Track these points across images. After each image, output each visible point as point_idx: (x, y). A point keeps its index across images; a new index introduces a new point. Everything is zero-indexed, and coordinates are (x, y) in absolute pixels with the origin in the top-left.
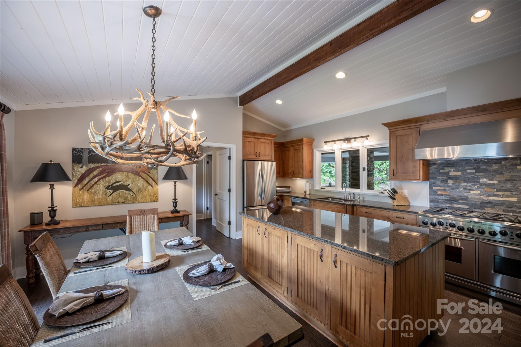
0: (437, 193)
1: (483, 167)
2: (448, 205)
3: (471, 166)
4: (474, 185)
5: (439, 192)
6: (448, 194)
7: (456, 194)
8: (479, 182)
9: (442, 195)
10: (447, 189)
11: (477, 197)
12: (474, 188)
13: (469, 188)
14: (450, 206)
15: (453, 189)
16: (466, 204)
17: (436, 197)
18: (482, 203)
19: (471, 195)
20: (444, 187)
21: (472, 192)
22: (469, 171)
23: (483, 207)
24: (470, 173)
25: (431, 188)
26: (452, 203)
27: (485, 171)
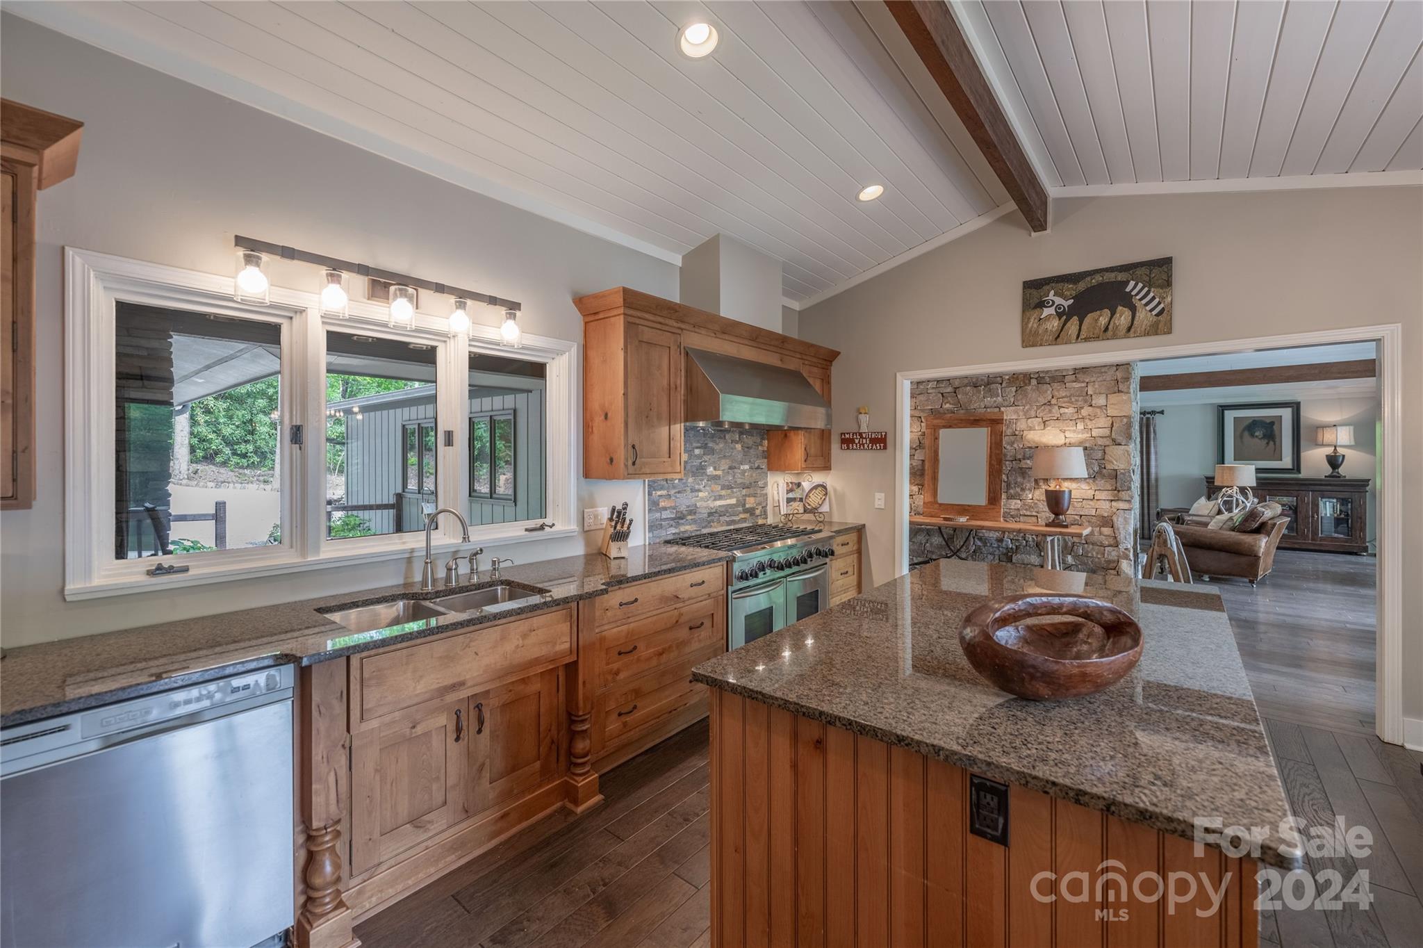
0: (658, 505)
1: (710, 445)
2: (674, 530)
3: (698, 442)
4: (702, 480)
5: (662, 504)
6: (673, 505)
7: (684, 502)
8: (706, 475)
9: (665, 509)
10: (672, 492)
11: (705, 504)
12: (701, 487)
13: (697, 487)
14: (677, 531)
15: (679, 492)
16: (694, 521)
17: (658, 515)
18: (710, 514)
19: (699, 501)
20: (668, 489)
21: (701, 494)
22: (697, 452)
23: (709, 522)
24: (699, 457)
25: (650, 494)
26: (678, 525)
27: (712, 452)
